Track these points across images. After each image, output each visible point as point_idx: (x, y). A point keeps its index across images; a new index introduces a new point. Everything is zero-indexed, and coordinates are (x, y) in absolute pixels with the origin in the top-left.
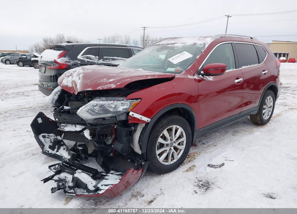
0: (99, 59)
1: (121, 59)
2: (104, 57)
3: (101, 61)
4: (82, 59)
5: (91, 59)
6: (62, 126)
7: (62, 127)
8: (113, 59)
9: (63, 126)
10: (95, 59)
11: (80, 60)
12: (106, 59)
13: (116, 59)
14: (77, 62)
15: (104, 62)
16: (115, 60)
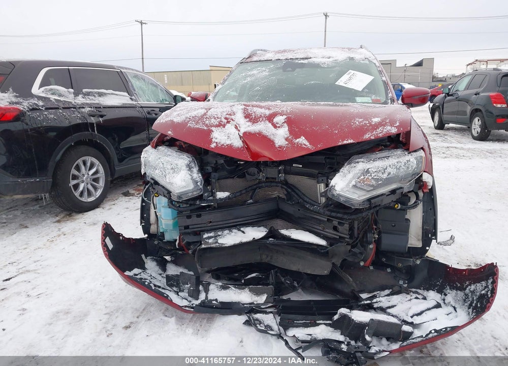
0: (76, 94)
1: (112, 94)
2: (84, 90)
3: (81, 99)
4: (43, 95)
5: (60, 95)
6: (206, 238)
7: (211, 241)
8: (101, 95)
9: (209, 238)
10: (67, 94)
11: (40, 98)
12: (88, 94)
13: (105, 94)
14: (36, 102)
15: (87, 102)
16: (103, 95)
